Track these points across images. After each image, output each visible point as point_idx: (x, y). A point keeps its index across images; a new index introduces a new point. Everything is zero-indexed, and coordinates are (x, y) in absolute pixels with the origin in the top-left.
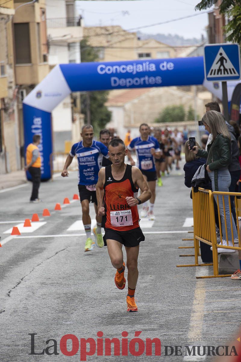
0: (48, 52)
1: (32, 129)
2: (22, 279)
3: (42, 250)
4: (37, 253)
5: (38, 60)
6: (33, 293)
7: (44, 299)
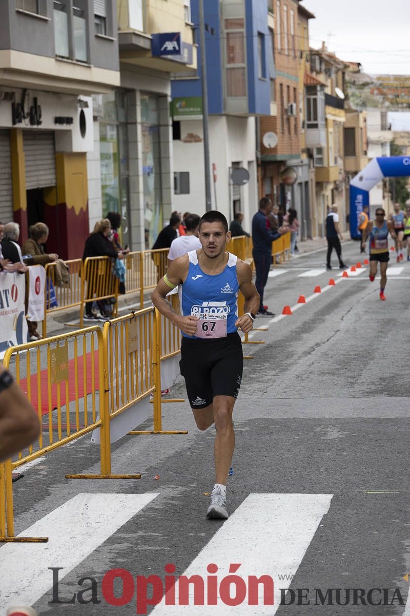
0: (367, 148)
1: (355, 203)
2: (351, 308)
3: (364, 288)
4: (361, 290)
5: (360, 154)
6: (360, 318)
7: (367, 322)
